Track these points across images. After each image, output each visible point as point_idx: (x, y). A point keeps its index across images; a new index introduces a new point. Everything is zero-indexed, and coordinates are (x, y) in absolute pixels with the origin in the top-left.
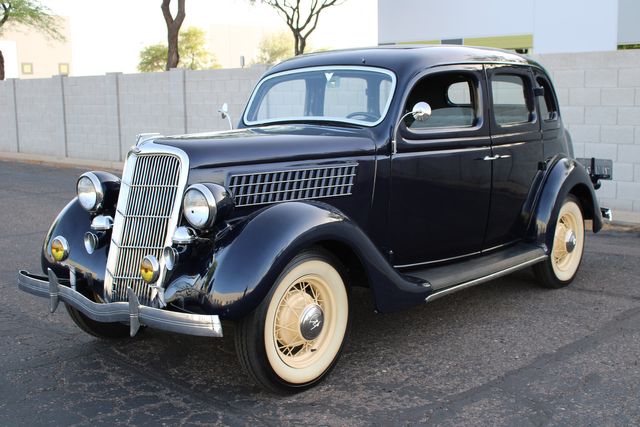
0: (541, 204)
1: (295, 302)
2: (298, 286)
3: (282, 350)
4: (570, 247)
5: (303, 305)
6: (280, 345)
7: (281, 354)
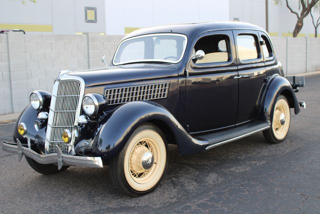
0: (266, 100)
1: (139, 151)
2: (141, 143)
3: (133, 175)
4: (283, 123)
5: (143, 152)
6: (132, 172)
7: (133, 176)
